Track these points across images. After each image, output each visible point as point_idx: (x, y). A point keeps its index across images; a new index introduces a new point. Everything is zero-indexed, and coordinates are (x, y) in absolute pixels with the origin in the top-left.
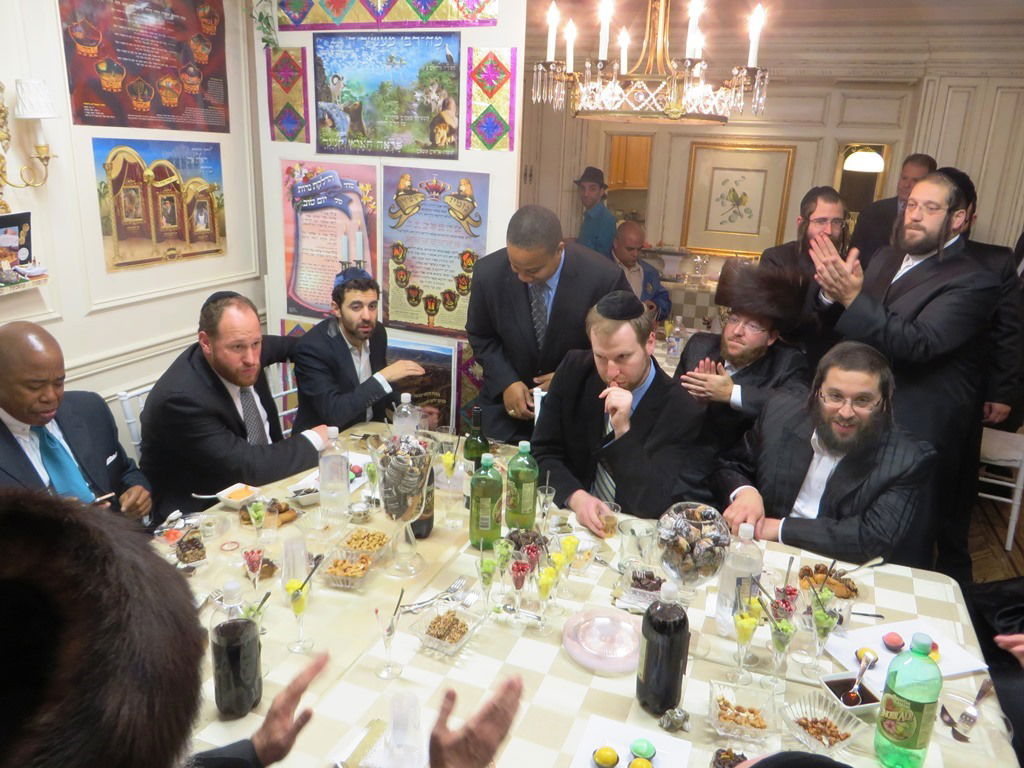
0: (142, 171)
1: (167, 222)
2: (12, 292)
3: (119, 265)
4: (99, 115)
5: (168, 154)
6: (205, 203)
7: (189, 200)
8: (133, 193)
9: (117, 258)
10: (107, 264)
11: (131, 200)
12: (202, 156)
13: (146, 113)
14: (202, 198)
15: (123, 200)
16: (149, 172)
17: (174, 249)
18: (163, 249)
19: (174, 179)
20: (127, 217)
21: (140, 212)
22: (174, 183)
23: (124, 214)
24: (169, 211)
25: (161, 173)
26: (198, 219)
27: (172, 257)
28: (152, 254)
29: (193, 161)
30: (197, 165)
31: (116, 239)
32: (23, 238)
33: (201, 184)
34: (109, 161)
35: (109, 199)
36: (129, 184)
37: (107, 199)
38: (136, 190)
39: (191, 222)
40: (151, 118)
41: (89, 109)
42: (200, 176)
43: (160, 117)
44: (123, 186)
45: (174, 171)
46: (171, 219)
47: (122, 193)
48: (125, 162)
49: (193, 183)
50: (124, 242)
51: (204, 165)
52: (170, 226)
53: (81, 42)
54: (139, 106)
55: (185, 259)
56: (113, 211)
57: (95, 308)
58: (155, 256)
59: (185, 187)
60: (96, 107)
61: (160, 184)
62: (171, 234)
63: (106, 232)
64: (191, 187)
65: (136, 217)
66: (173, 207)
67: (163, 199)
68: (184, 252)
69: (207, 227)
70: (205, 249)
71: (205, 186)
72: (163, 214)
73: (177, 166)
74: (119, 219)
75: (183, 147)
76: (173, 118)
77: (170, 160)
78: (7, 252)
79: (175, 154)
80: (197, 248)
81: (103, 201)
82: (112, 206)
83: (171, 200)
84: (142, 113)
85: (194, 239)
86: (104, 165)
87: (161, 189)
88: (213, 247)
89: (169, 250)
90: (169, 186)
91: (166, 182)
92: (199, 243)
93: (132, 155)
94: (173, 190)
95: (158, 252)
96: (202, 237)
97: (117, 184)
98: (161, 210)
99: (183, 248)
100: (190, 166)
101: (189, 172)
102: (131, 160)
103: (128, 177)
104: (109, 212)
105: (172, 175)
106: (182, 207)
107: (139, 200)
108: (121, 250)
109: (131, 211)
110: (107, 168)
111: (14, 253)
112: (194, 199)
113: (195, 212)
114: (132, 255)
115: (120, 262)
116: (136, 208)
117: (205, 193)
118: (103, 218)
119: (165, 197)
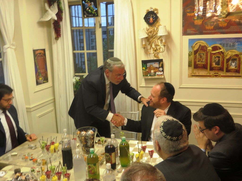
0: (207, 48)
1: (216, 64)
2: (151, 78)
3: (193, 76)
4: (192, 32)
5: (220, 42)
6: (236, 59)
7: (228, 57)
8: (202, 55)
9: (193, 73)
10: (188, 75)
11: (201, 57)
12: (237, 42)
13: (211, 30)
14: (235, 57)
15: (198, 57)
16: (210, 48)
17: (218, 73)
18: (212, 73)
19: (221, 50)
20: (198, 62)
21: (204, 60)
22: (221, 52)
23: (197, 61)
24: (217, 61)
25: (215, 48)
26: (231, 64)
27: (216, 76)
28: (207, 74)
29: (232, 44)
30: (234, 46)
31: (193, 68)
32: (160, 66)
33: (235, 52)
34: (194, 45)
35: (192, 56)
36: (201, 52)
37: (191, 56)
38: (203, 54)
39: (227, 65)
40: (213, 31)
41: (189, 31)
42: (235, 49)
43: (217, 31)
44: (198, 53)
45: (222, 48)
46: (218, 63)
47: (197, 55)
48: (200, 45)
49: (230, 52)
50: (196, 69)
51: (238, 45)
52: (216, 66)
53: (189, 13)
54: (208, 28)
55: (222, 77)
56: (193, 60)
57: (181, 86)
58: (208, 75)
59: (227, 53)
60: (191, 30)
61: (214, 52)
62: (216, 68)
63: (190, 65)
64: (230, 53)
65: (202, 62)
66: (219, 60)
67: (215, 57)
68: (222, 75)
69: (236, 67)
70: (234, 75)
71: (237, 53)
72: (214, 62)
73: (223, 46)
74: (195, 63)
75: (228, 40)
76: (224, 30)
77: (221, 44)
78: (156, 68)
79: (223, 42)
80: (228, 74)
81: (190, 57)
82: (193, 58)
83: (219, 57)
84: (209, 30)
85: (228, 71)
86: (192, 46)
87: (214, 54)
88: (238, 75)
89: (215, 73)
90: (218, 53)
91: (217, 51)
92: (230, 72)
93: (204, 43)
94: (220, 54)
95: (210, 74)
96: (232, 71)
97: (196, 52)
98: (213, 60)
99: (221, 73)
100: (230, 46)
101: (229, 48)
102: (203, 45)
103: (201, 50)
104: (192, 60)
105: (220, 49)
106: (224, 60)
107: (204, 57)
108: (194, 72)
109: (200, 60)
110: (192, 47)
111: (158, 69)
112: (230, 58)
113: (230, 62)
114: (199, 73)
115: (193, 75)
116: (203, 59)
117: (237, 55)
118: (189, 62)
119: (216, 56)
